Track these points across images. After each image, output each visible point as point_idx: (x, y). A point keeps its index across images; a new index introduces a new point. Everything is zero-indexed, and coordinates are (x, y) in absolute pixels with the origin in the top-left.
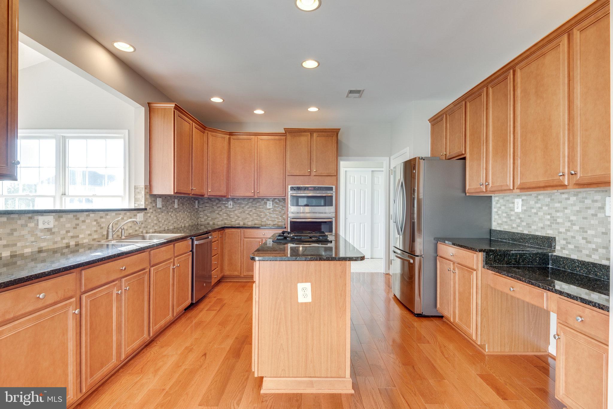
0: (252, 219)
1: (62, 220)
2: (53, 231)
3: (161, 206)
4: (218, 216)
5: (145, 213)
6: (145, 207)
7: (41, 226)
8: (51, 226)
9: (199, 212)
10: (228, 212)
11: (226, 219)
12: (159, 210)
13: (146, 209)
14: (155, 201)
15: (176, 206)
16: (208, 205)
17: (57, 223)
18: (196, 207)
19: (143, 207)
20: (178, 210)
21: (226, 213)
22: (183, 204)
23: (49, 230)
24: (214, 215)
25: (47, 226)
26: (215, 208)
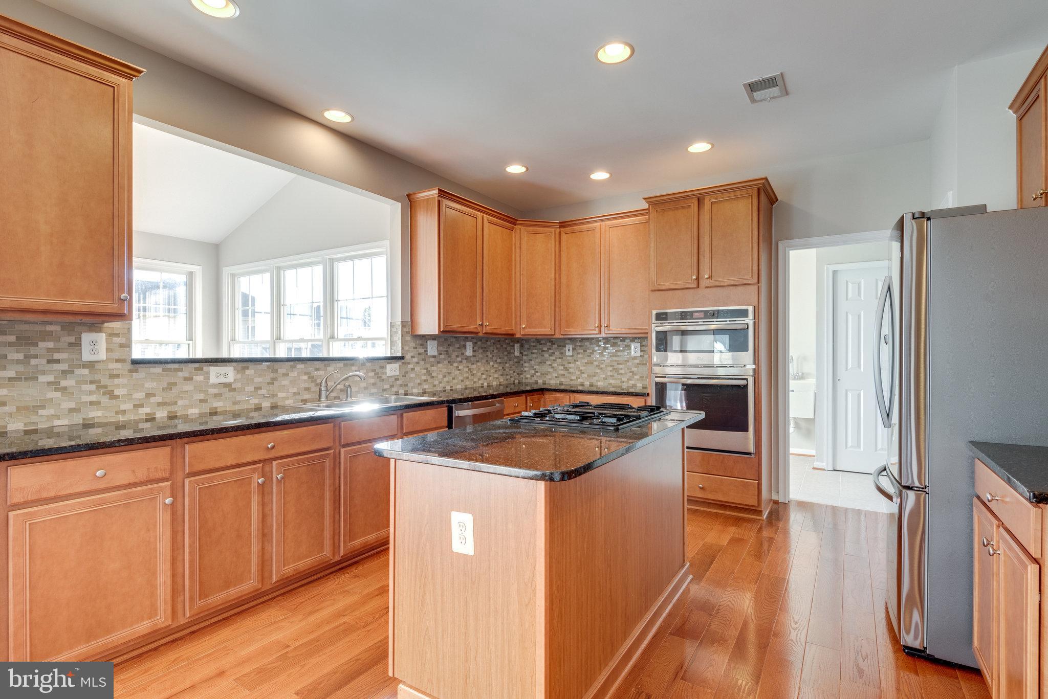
0: (604, 376)
1: (247, 372)
2: (233, 386)
3: (436, 353)
4: (551, 370)
5: (403, 363)
6: (402, 354)
7: (213, 379)
8: (230, 379)
9: (521, 362)
10: (565, 363)
11: (562, 375)
12: (433, 360)
13: (402, 358)
14: (424, 346)
15: (469, 352)
16: (535, 351)
17: (239, 376)
18: (517, 353)
19: (399, 354)
20: (472, 359)
21: (562, 365)
22: (485, 350)
23: (227, 386)
24: (545, 368)
25: (222, 380)
26: (546, 355)
